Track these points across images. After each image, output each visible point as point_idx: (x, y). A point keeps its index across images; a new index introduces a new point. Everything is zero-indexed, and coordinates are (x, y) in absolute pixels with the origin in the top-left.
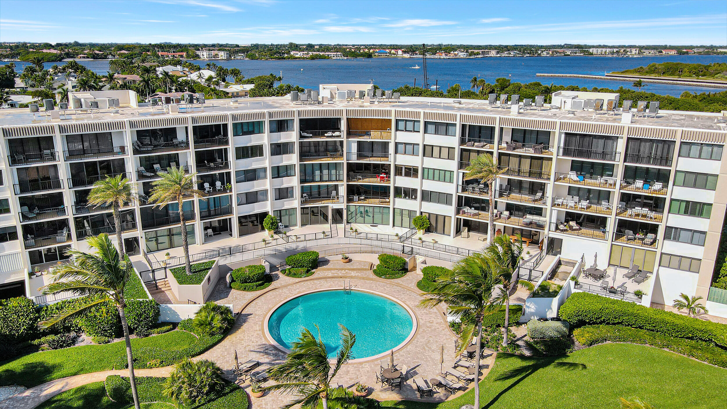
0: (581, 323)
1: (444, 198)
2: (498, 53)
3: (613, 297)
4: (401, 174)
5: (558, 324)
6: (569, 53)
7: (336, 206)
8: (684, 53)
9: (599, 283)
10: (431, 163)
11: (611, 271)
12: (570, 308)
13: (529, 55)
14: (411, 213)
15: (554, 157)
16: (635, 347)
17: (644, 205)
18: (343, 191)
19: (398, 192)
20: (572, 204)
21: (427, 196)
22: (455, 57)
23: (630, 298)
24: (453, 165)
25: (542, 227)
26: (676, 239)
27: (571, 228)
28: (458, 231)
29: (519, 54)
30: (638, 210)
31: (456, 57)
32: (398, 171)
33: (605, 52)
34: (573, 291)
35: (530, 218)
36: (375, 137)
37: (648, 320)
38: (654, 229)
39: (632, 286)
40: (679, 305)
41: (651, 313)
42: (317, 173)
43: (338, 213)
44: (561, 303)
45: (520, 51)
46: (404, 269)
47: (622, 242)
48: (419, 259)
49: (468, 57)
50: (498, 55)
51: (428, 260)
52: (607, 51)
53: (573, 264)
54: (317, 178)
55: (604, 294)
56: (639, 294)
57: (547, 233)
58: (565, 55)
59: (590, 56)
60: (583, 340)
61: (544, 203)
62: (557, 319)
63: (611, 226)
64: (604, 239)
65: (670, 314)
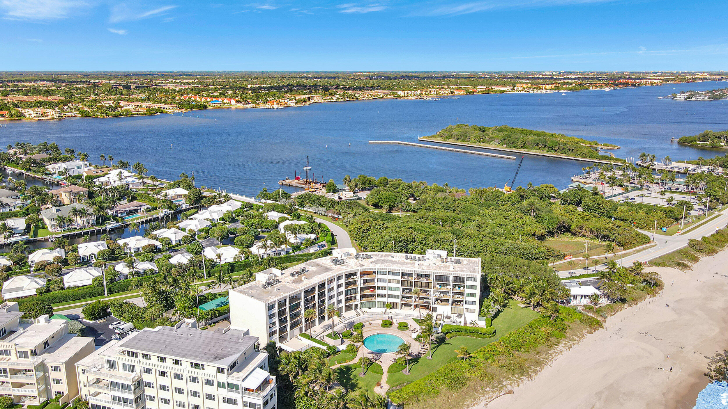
0: (447, 333)
1: (396, 297)
2: (322, 99)
3: (454, 324)
4: (379, 289)
5: (442, 334)
6: (382, 96)
7: (356, 303)
8: (471, 93)
9: (450, 320)
10: (391, 285)
11: (452, 315)
12: (444, 329)
13: (348, 99)
14: (384, 303)
15: (432, 282)
16: (461, 337)
17: (459, 294)
18: (358, 297)
19: (379, 295)
20: (439, 296)
21: (390, 296)
22: (285, 106)
23: (458, 324)
24: (399, 285)
25: (429, 303)
26: (469, 304)
27: (439, 302)
28: (401, 307)
29: (340, 99)
30: (458, 296)
31: (287, 106)
32: (379, 288)
33: (411, 95)
34: (443, 324)
35: (425, 300)
36: (369, 277)
37: (464, 329)
38: (462, 301)
39: (459, 320)
40: (471, 324)
41: (464, 327)
42: (349, 292)
43: (356, 306)
44: (442, 328)
45: (341, 96)
46: (391, 324)
47: (454, 306)
48: (394, 320)
49: (297, 105)
50: (323, 101)
51: (397, 320)
52: (412, 94)
53: (441, 315)
54: (349, 294)
55: (452, 324)
56: (460, 322)
57: (433, 305)
58: (379, 98)
59: (399, 99)
60: (448, 337)
61: (430, 296)
62: (441, 333)
63: (451, 301)
64: (448, 305)
65: (469, 327)
